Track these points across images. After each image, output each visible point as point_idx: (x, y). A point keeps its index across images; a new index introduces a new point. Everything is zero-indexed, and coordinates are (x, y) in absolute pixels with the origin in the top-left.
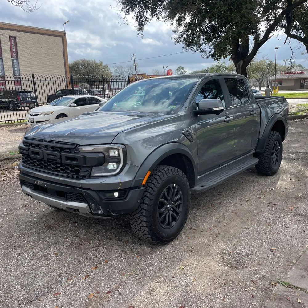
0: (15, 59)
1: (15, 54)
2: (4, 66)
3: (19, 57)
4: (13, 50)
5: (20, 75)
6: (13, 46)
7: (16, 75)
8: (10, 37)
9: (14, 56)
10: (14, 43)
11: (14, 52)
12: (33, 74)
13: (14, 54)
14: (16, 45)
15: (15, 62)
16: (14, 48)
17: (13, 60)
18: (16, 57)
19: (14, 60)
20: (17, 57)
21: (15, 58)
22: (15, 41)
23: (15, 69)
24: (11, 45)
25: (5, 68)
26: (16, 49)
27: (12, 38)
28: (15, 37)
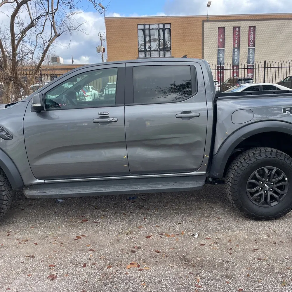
0: (251, 48)
1: (252, 43)
2: (240, 56)
3: (255, 46)
4: (251, 39)
5: (253, 63)
6: (252, 36)
7: (250, 63)
8: (250, 27)
9: (251, 46)
10: (253, 33)
11: (251, 41)
12: (265, 61)
13: (251, 43)
14: (254, 34)
15: (251, 51)
16: (252, 37)
17: (249, 49)
18: (252, 46)
19: (251, 49)
20: (254, 46)
21: (252, 47)
22: (254, 31)
23: (250, 58)
24: (249, 34)
25: (240, 57)
26: (254, 38)
27: (252, 28)
28: (255, 27)
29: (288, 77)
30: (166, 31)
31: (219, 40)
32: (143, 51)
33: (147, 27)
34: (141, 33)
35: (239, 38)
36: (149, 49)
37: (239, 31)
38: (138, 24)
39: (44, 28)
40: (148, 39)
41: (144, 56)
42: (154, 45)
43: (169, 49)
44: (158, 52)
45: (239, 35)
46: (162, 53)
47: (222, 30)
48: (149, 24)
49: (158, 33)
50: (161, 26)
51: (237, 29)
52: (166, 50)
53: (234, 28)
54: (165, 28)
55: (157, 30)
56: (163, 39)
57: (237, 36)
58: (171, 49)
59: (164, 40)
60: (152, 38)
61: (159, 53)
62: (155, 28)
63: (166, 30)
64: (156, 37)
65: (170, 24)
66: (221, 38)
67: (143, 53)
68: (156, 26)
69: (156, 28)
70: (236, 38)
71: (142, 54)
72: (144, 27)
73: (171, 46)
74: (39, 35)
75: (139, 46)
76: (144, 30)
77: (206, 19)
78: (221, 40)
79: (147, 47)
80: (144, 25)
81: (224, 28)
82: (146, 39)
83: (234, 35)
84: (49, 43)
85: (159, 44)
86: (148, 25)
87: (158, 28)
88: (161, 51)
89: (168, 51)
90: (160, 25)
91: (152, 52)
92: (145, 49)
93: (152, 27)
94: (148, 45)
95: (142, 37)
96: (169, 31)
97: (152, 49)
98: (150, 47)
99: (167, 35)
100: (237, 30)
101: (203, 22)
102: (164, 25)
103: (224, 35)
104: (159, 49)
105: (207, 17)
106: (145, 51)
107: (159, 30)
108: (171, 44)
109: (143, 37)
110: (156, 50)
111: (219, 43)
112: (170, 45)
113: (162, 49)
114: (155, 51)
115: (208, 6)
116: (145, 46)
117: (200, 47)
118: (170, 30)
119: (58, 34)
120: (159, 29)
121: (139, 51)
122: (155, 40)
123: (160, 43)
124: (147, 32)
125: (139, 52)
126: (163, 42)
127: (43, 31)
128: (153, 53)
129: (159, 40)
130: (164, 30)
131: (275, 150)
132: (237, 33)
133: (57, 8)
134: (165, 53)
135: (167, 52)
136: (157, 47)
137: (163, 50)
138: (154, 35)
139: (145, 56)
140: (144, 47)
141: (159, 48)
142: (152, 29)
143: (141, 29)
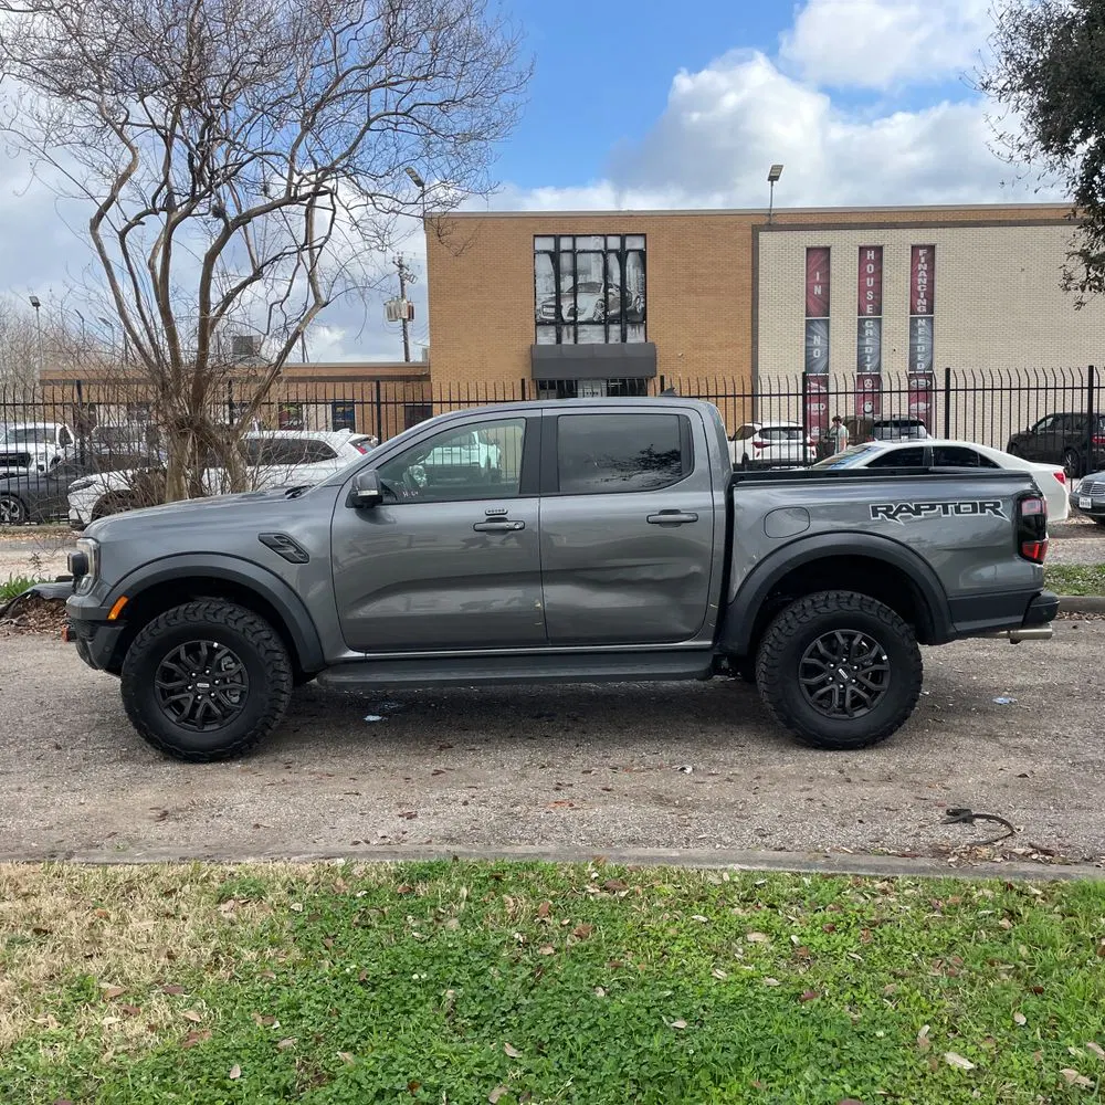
0: (922, 318)
1: (925, 302)
2: (883, 342)
3: (936, 309)
4: (919, 288)
5: (929, 367)
6: (923, 277)
7: (918, 368)
8: (915, 248)
9: (919, 309)
10: (925, 267)
11: (922, 295)
12: (948, 370)
13: (922, 303)
14: (931, 271)
15: (921, 326)
16: (922, 280)
17: (913, 321)
18: (925, 310)
19: (919, 321)
20: (931, 310)
21: (924, 313)
22: (931, 261)
23: (919, 350)
24: (914, 273)
25: (883, 346)
26: (931, 283)
27: (921, 252)
28: (931, 248)
29: (1050, 416)
30: (631, 259)
31: (809, 291)
32: (551, 323)
33: (566, 244)
34: (544, 265)
35: (879, 283)
36: (572, 318)
37: (879, 261)
38: (535, 236)
39: (290, 287)
40: (567, 283)
41: (555, 339)
42: (589, 305)
43: (640, 318)
44: (602, 327)
45: (879, 272)
46: (615, 329)
47: (819, 258)
48: (574, 237)
49: (601, 265)
50: (614, 243)
51: (873, 255)
52: (628, 322)
53: (863, 250)
54: (628, 247)
55: (601, 256)
56: (619, 284)
57: (870, 276)
58: (645, 318)
59: (623, 288)
60: (581, 280)
61: (607, 332)
62: (592, 248)
63: (630, 254)
64: (596, 276)
65: (644, 235)
66: (818, 284)
67: (552, 330)
68: (595, 243)
69: (597, 249)
70: (870, 282)
71: (546, 334)
72: (557, 245)
73: (645, 309)
74: (276, 307)
75: (538, 307)
76: (555, 256)
77: (763, 221)
78: (818, 290)
79: (565, 312)
80: (557, 238)
81: (827, 250)
82: (562, 284)
83: (862, 274)
84: (297, 324)
85: (606, 300)
86: (570, 239)
87: (602, 247)
88: (613, 323)
89: (634, 324)
90: (610, 239)
91: (580, 328)
92: (557, 318)
93: (582, 244)
94: (566, 305)
95: (549, 276)
96: (639, 259)
97: (580, 319)
98: (574, 312)
99: (633, 272)
100: (872, 258)
101: (756, 230)
102: (623, 238)
103: (826, 275)
104: (606, 315)
105: (770, 213)
106: (558, 322)
107: (605, 257)
108: (645, 302)
109: (553, 277)
110: (595, 319)
111: (810, 301)
112: (642, 305)
113: (614, 316)
114: (589, 322)
115: (773, 178)
116: (558, 308)
117: (747, 314)
118: (642, 254)
119: (324, 299)
120: (605, 253)
121: (537, 324)
122: (591, 287)
123: (610, 297)
124: (566, 261)
125: (539, 327)
126: (618, 294)
127: (288, 295)
128: (584, 331)
129: (607, 286)
130: (622, 256)
131: (857, 596)
132: (870, 268)
133: (330, 233)
134: (626, 329)
135: (633, 327)
136: (600, 312)
137: (620, 323)
138: (587, 272)
139: (559, 340)
140: (553, 310)
141: (605, 313)
142: (584, 252)
143: (545, 252)
